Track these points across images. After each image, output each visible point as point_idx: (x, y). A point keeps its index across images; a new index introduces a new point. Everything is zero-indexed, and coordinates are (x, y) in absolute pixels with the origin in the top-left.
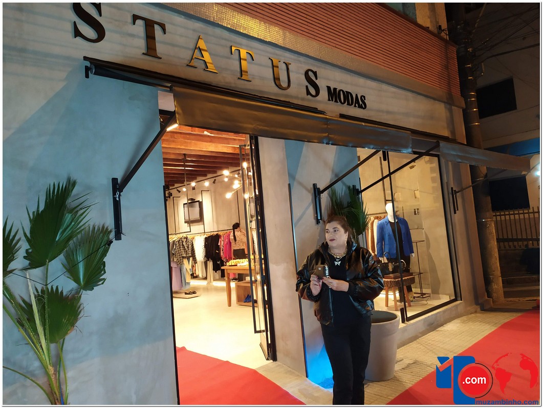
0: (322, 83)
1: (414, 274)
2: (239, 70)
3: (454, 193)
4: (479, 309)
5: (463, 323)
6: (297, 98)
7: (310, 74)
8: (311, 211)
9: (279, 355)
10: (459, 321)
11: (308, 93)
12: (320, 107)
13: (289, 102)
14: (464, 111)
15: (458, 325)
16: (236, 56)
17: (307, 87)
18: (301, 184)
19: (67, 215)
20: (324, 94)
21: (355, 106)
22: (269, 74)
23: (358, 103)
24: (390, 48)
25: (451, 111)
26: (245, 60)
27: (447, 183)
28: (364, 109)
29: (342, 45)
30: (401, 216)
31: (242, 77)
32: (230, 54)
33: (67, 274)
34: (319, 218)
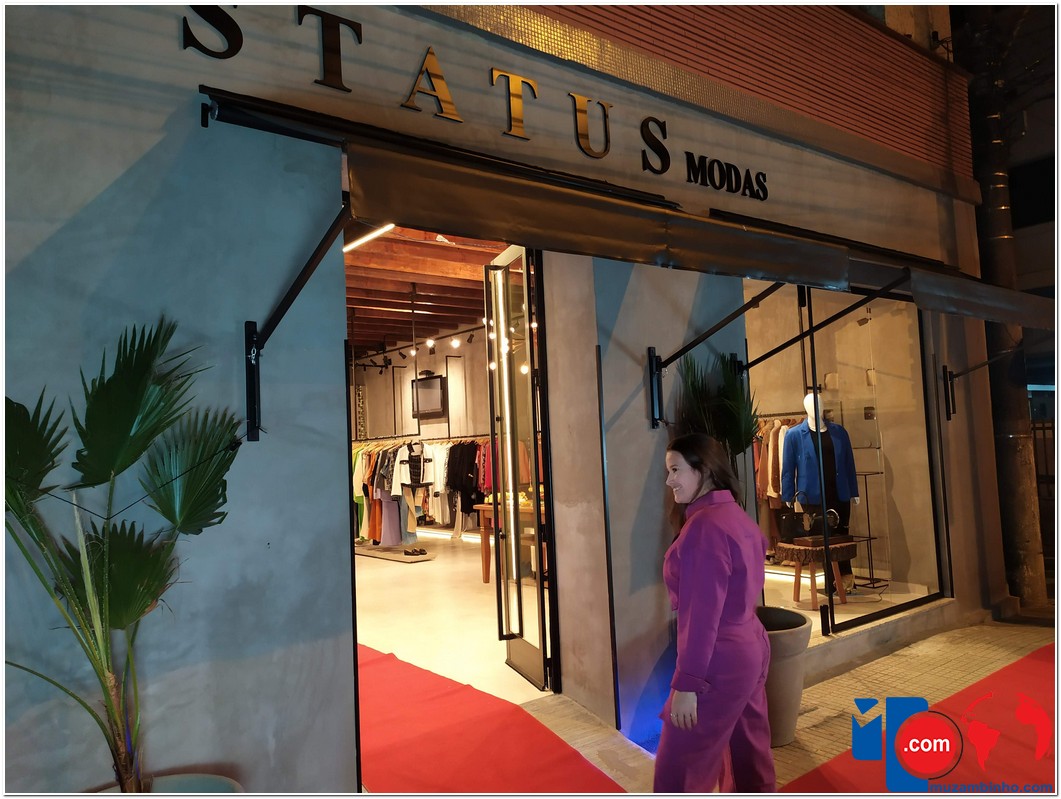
0: (675, 147)
1: (855, 539)
2: (505, 116)
3: (948, 377)
4: (989, 618)
5: (951, 642)
6: (622, 174)
7: (652, 126)
8: (640, 401)
9: (566, 682)
10: (944, 639)
11: (646, 165)
12: (669, 194)
13: (606, 183)
14: (978, 209)
15: (940, 646)
16: (500, 89)
17: (644, 152)
18: (622, 346)
19: (152, 388)
20: (678, 168)
21: (744, 194)
22: (566, 125)
23: (751, 188)
24: (825, 76)
25: (950, 209)
26: (519, 96)
27: (934, 356)
28: (762, 200)
29: (722, 69)
30: (837, 422)
31: (510, 130)
32: (489, 84)
33: (149, 500)
34: (657, 416)
